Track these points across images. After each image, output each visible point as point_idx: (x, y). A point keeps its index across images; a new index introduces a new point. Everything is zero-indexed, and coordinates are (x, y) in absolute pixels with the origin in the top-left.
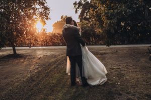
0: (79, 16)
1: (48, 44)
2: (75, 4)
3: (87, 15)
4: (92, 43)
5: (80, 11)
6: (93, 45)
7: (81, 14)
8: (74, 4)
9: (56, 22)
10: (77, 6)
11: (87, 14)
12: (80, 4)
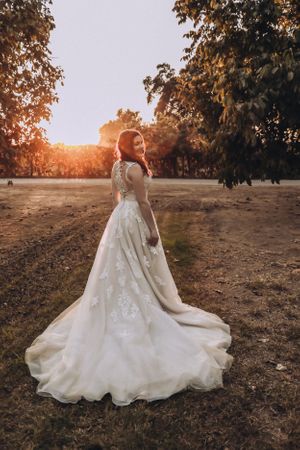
0: (157, 110)
1: (72, 173)
2: (147, 81)
3: (173, 108)
4: (180, 173)
5: (157, 97)
6: (183, 177)
7: (159, 104)
8: (145, 82)
9: (108, 122)
10: (152, 87)
11: (172, 105)
12: (158, 82)
